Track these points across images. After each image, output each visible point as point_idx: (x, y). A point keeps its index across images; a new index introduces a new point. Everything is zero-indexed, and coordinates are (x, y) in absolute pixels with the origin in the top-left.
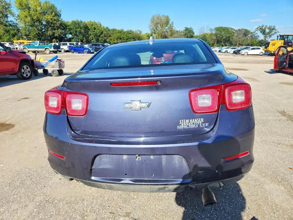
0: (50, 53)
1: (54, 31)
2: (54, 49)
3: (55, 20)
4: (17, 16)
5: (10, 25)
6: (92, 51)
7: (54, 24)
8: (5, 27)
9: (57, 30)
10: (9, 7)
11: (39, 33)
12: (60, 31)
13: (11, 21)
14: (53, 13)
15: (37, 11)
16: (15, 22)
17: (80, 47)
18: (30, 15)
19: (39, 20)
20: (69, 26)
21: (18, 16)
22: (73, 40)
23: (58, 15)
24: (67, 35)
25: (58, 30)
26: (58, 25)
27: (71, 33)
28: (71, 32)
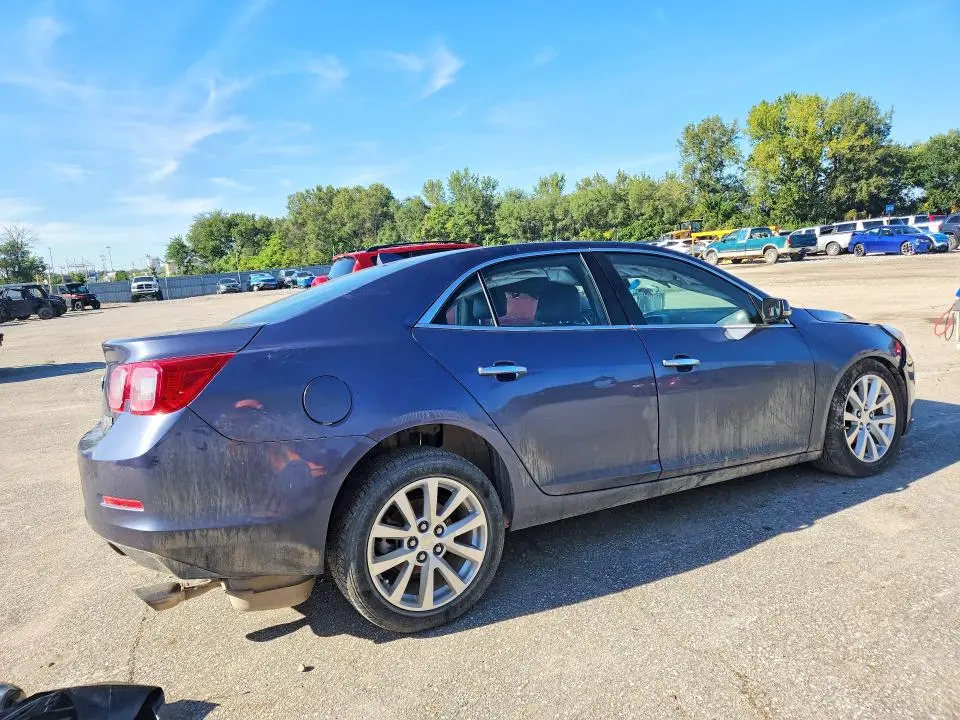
0: (777, 261)
1: (854, 185)
2: (791, 246)
3: (862, 148)
4: (747, 158)
5: (727, 187)
6: (937, 244)
7: (860, 161)
8: (711, 195)
9: (867, 179)
10: (730, 140)
11: (803, 199)
12: (875, 180)
13: (730, 177)
14: (863, 127)
15: (806, 132)
16: (739, 177)
17: (891, 235)
18: (784, 150)
19: (809, 161)
20: (915, 158)
21: (751, 158)
22: (926, 205)
23: (878, 130)
24: (905, 191)
25: (871, 181)
26: (873, 163)
27: (919, 184)
28: (919, 180)
